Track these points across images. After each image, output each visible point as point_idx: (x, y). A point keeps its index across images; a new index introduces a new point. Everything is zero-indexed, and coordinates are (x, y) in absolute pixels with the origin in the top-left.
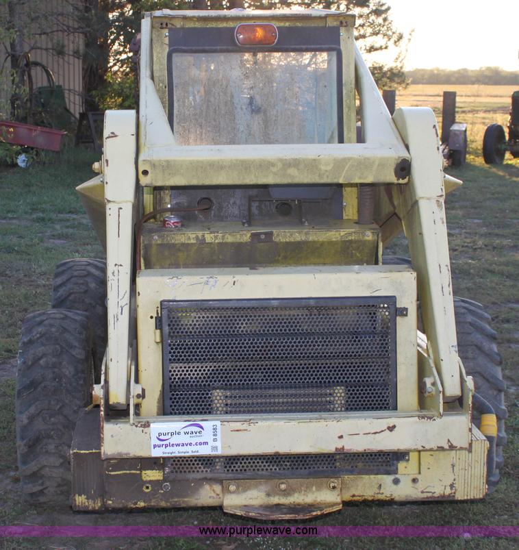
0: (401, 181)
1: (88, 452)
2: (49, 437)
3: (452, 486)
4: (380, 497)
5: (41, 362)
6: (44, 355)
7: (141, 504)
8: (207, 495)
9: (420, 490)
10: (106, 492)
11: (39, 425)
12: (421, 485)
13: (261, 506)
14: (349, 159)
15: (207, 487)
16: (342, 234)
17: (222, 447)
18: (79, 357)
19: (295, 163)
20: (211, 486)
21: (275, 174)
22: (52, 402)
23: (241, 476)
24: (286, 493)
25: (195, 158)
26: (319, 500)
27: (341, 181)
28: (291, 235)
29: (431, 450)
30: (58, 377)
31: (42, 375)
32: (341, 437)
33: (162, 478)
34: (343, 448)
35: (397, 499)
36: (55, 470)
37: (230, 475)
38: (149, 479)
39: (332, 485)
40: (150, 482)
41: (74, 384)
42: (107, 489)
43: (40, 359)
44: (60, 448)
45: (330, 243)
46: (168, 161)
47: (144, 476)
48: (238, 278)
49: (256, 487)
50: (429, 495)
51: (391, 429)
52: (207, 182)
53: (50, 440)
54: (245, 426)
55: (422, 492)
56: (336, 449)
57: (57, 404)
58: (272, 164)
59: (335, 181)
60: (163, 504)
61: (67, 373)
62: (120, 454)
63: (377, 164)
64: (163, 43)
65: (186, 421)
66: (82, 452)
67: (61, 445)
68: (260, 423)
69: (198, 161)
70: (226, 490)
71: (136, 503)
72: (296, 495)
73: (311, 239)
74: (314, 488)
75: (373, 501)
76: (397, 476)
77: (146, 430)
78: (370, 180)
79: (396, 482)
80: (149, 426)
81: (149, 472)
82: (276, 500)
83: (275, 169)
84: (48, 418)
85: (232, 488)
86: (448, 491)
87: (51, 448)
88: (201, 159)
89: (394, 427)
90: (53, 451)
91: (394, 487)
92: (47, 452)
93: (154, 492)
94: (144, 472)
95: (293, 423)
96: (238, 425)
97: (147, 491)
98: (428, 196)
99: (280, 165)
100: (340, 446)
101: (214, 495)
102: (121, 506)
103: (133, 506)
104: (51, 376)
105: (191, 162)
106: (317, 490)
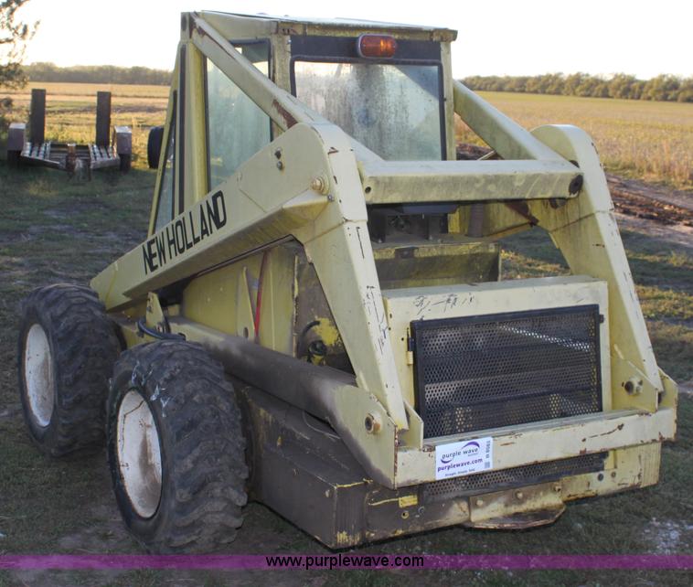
0: (572, 196)
1: (350, 485)
2: (216, 479)
3: (639, 476)
4: (589, 494)
5: (196, 398)
6: (195, 391)
7: (400, 532)
8: (456, 514)
9: (618, 482)
10: (368, 525)
11: (205, 469)
12: (618, 479)
13: (504, 517)
14: (538, 175)
15: (456, 505)
16: (471, 247)
17: (494, 462)
18: (229, 390)
19: (495, 180)
20: (459, 504)
21: (478, 190)
22: (217, 442)
23: (486, 490)
24: (520, 502)
25: (415, 175)
26: (545, 503)
27: (527, 196)
28: (429, 250)
29: (648, 443)
30: (216, 414)
31: (200, 413)
32: (584, 440)
33: (416, 503)
34: (585, 451)
35: (600, 493)
36: (217, 516)
37: (477, 491)
38: (405, 505)
39: (557, 488)
40: (407, 508)
41: (232, 420)
42: (370, 522)
43: (192, 396)
44: (226, 490)
45: (461, 257)
46: (391, 178)
47: (400, 502)
48: (474, 294)
49: (496, 499)
50: (624, 486)
51: (620, 427)
52: (419, 199)
53: (216, 484)
54: (513, 439)
55: (619, 485)
56: (581, 452)
57: (222, 443)
58: (477, 181)
59: (522, 196)
60: (418, 529)
61: (224, 408)
62: (409, 482)
63: (558, 179)
64: (285, 51)
65: (461, 440)
66: (345, 486)
67: (226, 487)
68: (524, 435)
69: (417, 178)
70: (472, 505)
71: (395, 532)
72: (528, 502)
73: (445, 253)
74: (541, 494)
75: (583, 498)
76: (602, 472)
77: (432, 453)
78: (549, 195)
79: (600, 478)
80: (434, 449)
81: (405, 498)
82: (513, 509)
83: (478, 186)
84: (214, 460)
85: (480, 503)
86: (637, 481)
87: (218, 491)
88: (419, 175)
89: (622, 425)
90: (218, 495)
91: (599, 483)
92: (212, 497)
93: (411, 517)
94: (400, 499)
95: (549, 431)
96: (506, 439)
97: (405, 517)
98: (603, 209)
99: (483, 181)
100: (583, 449)
101: (462, 513)
102: (381, 537)
103: (392, 535)
104: (210, 413)
105: (411, 179)
106: (544, 495)
